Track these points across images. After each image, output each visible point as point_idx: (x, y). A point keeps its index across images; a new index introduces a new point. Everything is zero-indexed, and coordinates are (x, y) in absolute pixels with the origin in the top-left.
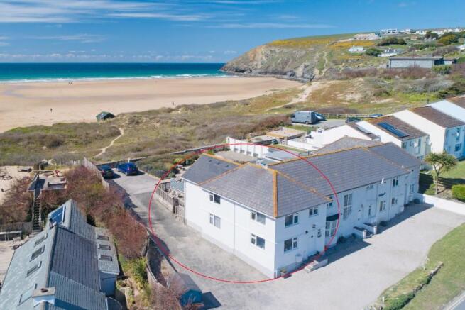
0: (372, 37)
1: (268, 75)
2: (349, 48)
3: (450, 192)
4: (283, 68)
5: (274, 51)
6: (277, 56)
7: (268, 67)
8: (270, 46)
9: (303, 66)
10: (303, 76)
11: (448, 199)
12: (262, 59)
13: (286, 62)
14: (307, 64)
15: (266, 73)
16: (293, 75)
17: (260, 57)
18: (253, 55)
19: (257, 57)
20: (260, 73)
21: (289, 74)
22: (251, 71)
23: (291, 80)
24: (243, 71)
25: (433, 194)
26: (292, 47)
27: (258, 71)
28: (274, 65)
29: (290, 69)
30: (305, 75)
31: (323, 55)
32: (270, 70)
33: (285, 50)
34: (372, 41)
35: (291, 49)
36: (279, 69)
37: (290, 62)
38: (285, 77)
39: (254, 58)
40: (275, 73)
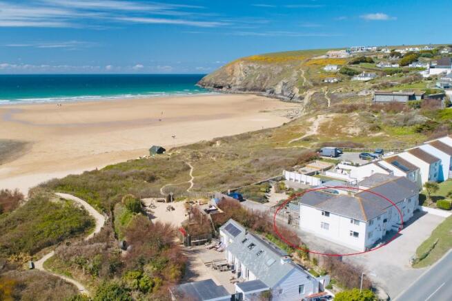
0: (343, 54)
1: (247, 92)
2: (325, 66)
3: (435, 204)
4: (262, 85)
5: (253, 68)
6: (255, 72)
7: (247, 83)
8: (249, 62)
9: (281, 83)
10: (282, 94)
11: (435, 208)
12: (240, 75)
13: (265, 79)
14: (285, 81)
15: (245, 90)
16: (272, 92)
17: (239, 73)
18: (231, 71)
19: (235, 73)
20: (239, 90)
21: (268, 91)
22: (230, 87)
23: (271, 97)
24: (221, 87)
25: (426, 206)
26: (269, 63)
27: (237, 87)
28: (253, 82)
29: (269, 86)
30: (285, 93)
31: (301, 73)
32: (249, 86)
33: (263, 67)
34: (344, 59)
35: (269, 66)
36: (258, 86)
37: (268, 79)
38: (266, 94)
39: (232, 74)
40: (254, 89)
